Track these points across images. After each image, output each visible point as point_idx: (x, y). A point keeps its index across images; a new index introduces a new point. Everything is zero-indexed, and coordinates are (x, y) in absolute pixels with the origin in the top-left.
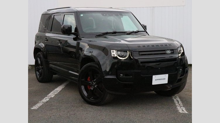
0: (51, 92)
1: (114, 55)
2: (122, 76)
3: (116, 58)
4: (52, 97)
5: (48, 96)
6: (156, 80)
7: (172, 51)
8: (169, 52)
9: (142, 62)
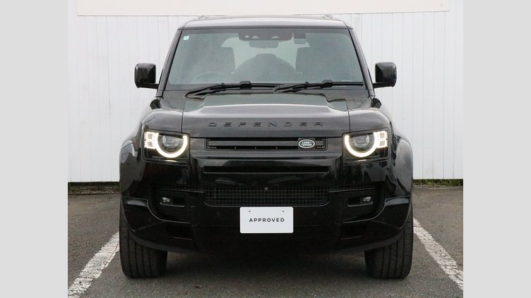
0: (87, 263)
1: (150, 144)
2: (166, 203)
3: (154, 153)
4: (97, 276)
5: (82, 274)
6: (251, 220)
7: (320, 143)
8: (307, 144)
9: (207, 168)
